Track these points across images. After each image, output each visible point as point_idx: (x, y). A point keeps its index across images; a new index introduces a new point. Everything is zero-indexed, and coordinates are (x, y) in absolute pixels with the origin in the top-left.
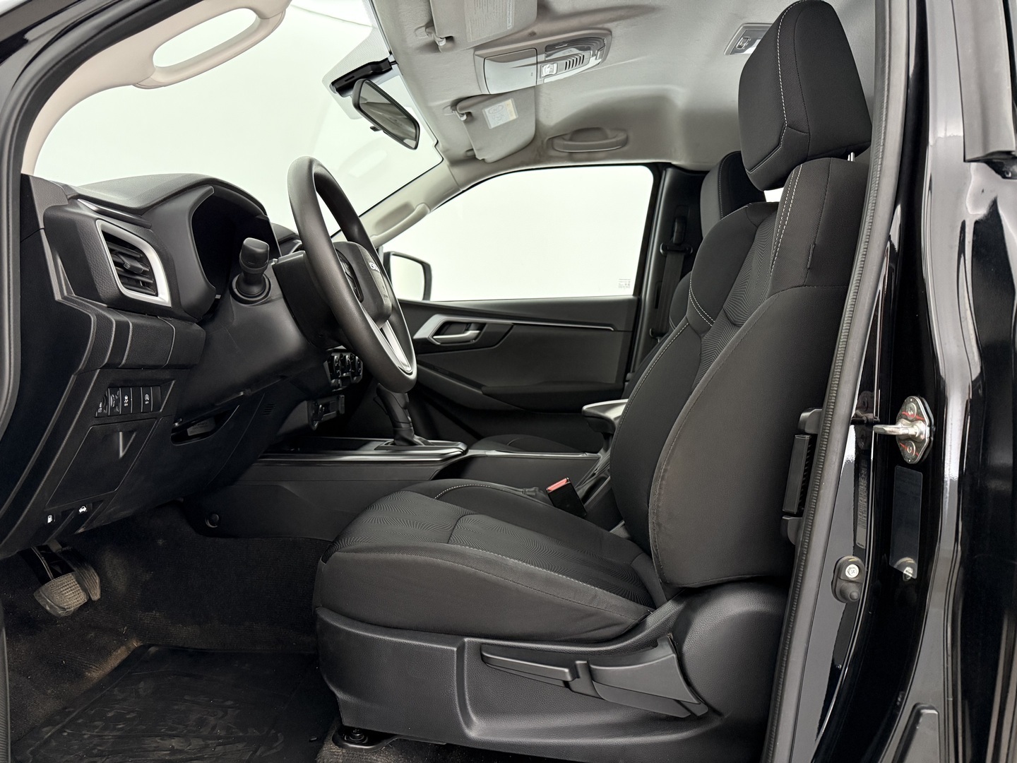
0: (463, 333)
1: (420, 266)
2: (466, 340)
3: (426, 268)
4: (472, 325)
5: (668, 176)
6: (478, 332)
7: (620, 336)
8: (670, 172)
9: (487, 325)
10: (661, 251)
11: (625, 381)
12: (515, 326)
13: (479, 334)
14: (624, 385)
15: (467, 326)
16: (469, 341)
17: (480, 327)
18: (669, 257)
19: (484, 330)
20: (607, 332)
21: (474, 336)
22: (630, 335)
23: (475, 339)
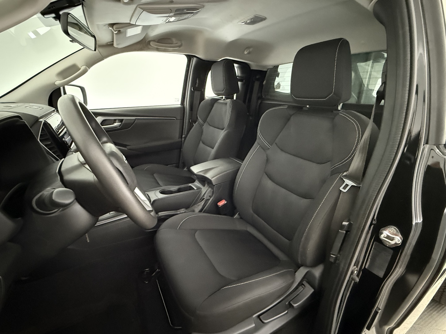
0: (113, 124)
1: (79, 88)
2: (116, 127)
3: (83, 89)
4: (117, 120)
5: (194, 60)
6: (120, 123)
7: (178, 122)
8: (195, 59)
9: (124, 120)
10: (192, 90)
11: (182, 138)
12: (136, 120)
13: (121, 124)
14: (182, 139)
15: (115, 121)
16: (117, 127)
17: (121, 121)
18: (196, 92)
19: (123, 122)
20: (173, 120)
21: (119, 125)
22: (182, 120)
23: (119, 126)
